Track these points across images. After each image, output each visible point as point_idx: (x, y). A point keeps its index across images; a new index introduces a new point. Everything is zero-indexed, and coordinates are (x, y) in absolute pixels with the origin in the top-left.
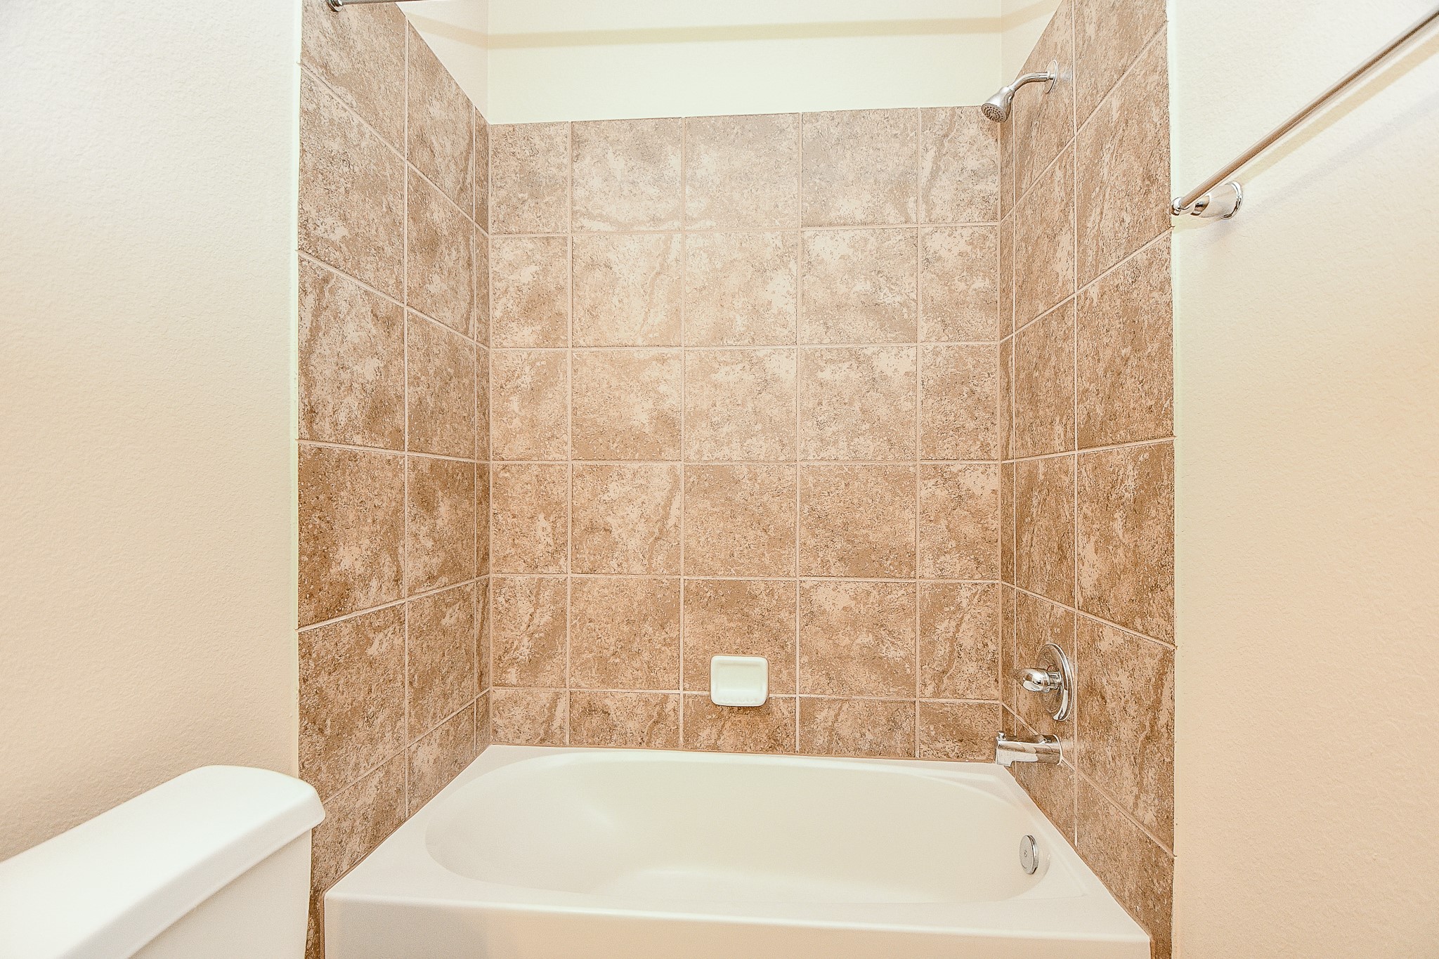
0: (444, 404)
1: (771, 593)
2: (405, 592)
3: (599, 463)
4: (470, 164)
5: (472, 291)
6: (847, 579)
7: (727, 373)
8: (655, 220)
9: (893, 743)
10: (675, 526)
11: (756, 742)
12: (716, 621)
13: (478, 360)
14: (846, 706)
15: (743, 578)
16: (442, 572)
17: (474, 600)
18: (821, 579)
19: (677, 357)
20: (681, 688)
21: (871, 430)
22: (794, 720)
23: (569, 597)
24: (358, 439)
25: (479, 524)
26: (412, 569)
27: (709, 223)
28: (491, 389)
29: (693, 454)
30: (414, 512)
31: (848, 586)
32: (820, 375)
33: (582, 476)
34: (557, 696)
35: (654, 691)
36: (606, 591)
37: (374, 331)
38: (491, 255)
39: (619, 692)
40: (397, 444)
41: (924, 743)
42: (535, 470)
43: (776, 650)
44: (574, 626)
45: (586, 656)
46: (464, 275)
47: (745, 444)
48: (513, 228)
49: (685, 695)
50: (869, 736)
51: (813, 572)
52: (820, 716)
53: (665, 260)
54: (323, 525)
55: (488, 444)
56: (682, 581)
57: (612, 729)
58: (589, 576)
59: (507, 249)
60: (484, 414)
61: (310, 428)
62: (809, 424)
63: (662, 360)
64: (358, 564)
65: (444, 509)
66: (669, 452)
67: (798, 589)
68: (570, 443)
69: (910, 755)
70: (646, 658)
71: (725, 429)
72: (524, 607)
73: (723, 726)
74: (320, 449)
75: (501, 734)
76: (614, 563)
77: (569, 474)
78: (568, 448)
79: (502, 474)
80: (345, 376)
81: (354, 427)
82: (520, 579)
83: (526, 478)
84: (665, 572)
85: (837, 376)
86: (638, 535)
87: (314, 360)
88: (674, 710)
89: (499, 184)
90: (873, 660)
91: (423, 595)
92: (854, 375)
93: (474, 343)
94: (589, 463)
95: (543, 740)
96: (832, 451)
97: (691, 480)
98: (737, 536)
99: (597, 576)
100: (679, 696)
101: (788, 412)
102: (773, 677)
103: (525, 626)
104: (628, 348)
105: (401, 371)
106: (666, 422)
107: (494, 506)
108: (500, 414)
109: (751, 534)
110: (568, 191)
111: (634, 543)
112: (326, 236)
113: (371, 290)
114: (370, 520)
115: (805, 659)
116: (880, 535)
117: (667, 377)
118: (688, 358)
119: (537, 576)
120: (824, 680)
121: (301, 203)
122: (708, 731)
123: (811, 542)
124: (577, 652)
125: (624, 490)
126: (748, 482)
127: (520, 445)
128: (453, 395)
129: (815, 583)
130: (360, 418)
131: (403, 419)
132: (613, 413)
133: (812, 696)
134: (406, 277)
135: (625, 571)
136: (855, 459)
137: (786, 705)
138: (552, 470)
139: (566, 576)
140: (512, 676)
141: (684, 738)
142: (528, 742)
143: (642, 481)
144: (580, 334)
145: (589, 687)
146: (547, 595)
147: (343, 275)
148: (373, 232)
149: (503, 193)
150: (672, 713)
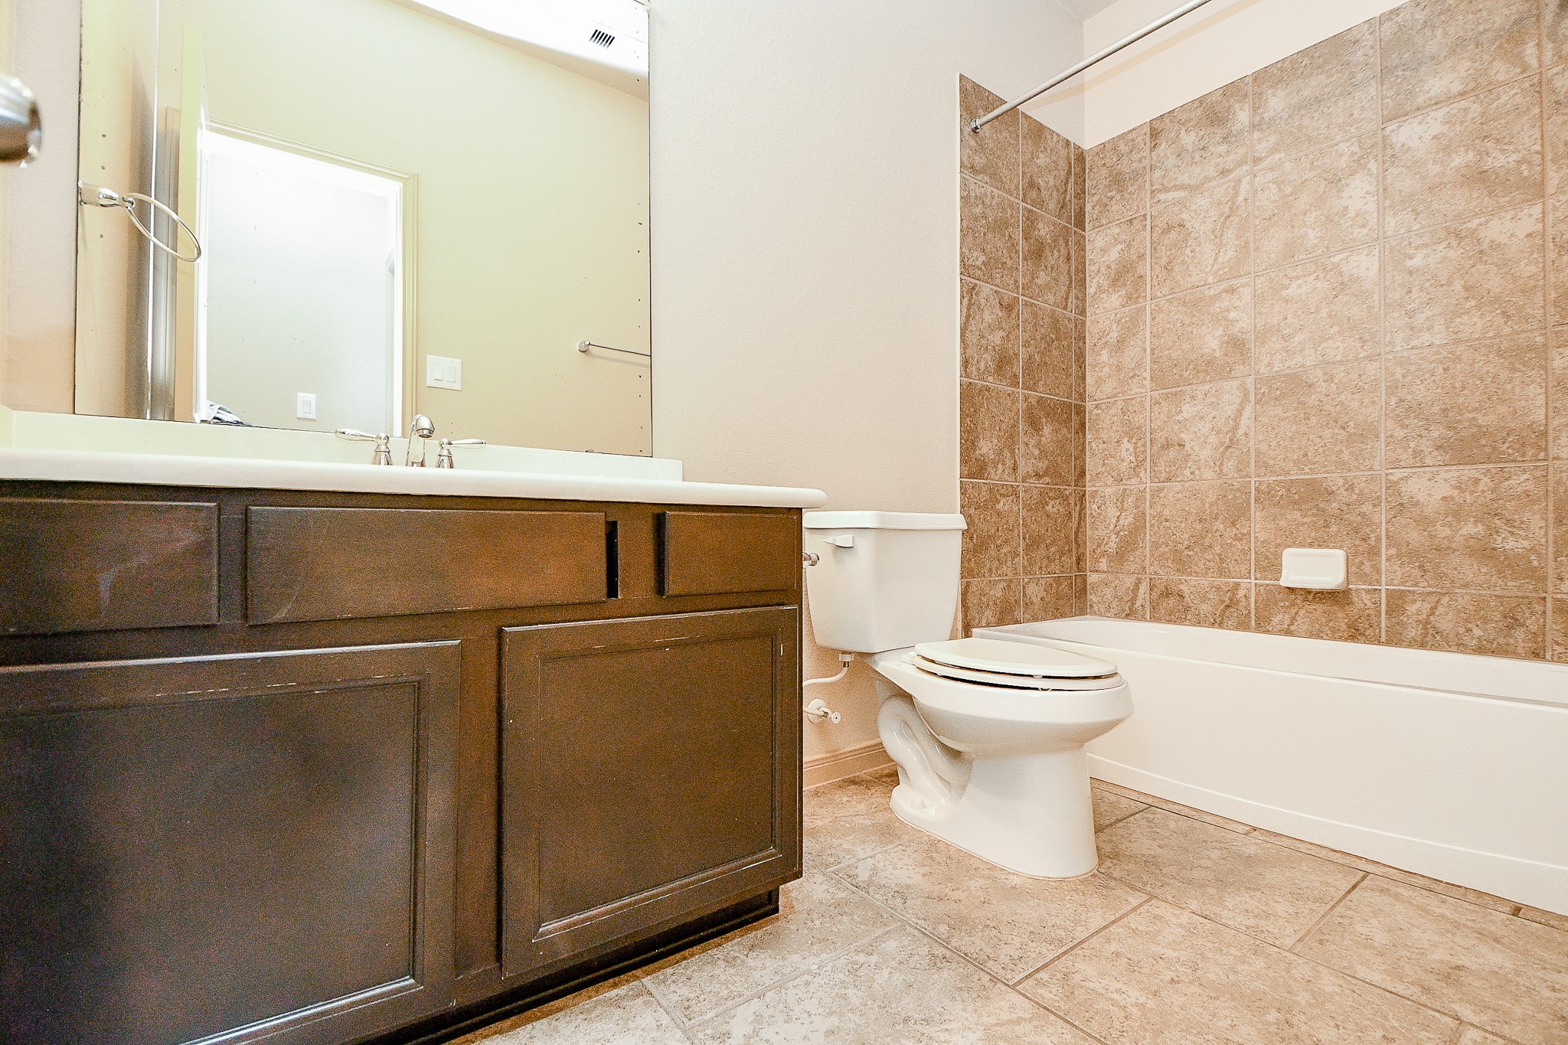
0: (1047, 359)
1: (1350, 488)
2: (1019, 478)
3: (1173, 390)
4: (1069, 187)
5: (1070, 278)
6: (1447, 468)
7: (1299, 286)
8: (1224, 172)
9: (1512, 641)
10: (1246, 434)
11: (1334, 630)
12: (1289, 517)
13: (1076, 327)
14: (1445, 600)
15: (1319, 476)
16: (1046, 474)
17: (1072, 502)
18: (1413, 470)
19: (1247, 284)
20: (1253, 577)
21: (1478, 307)
22: (1379, 612)
23: (1148, 503)
24: (990, 379)
25: (1076, 448)
26: (1025, 466)
27: (1277, 156)
28: (1087, 348)
29: (1263, 367)
30: (1026, 428)
31: (1448, 476)
32: (1409, 263)
33: (1159, 403)
34: (1139, 582)
35: (1226, 580)
36: (1180, 496)
37: (1000, 314)
38: (1088, 248)
39: (1193, 580)
40: (1015, 384)
41: (1558, 644)
42: (1120, 404)
43: (1357, 542)
44: (1152, 525)
45: (1163, 549)
46: (1064, 268)
47: (1319, 349)
48: (1104, 221)
49: (1256, 584)
50: (1477, 632)
51: (1402, 463)
52: (1412, 609)
53: (1234, 203)
54: (972, 425)
55: (1085, 391)
56: (1253, 482)
57: (1187, 609)
58: (1165, 484)
59: (1099, 239)
60: (1080, 367)
61: (966, 371)
62: (1396, 315)
63: (1232, 290)
64: (991, 452)
65: (1047, 430)
66: (1239, 370)
67: (1383, 481)
68: (1149, 378)
69: (1537, 655)
70: (1218, 552)
71: (1298, 338)
72: (1112, 512)
73: (1297, 613)
74: (970, 383)
75: (1096, 608)
76: (1187, 472)
77: (1147, 405)
78: (1147, 383)
79: (1095, 411)
80: (984, 342)
81: (989, 372)
82: (1108, 491)
83: (1113, 411)
84: (1235, 476)
85: (1430, 260)
86: (1209, 446)
87: (968, 334)
88: (1246, 597)
89: (1093, 192)
90: (1484, 552)
91: (1033, 485)
92: (1454, 254)
93: (1073, 316)
94: (1165, 391)
95: (1128, 615)
96: (1426, 338)
97: (1262, 391)
98: (1311, 437)
99: (1171, 484)
100: (1250, 585)
101: (1370, 308)
102: (1353, 569)
103: (1112, 526)
104: (1200, 288)
105: (1017, 338)
106: (1237, 345)
107: (1088, 436)
108: (1094, 366)
109: (1327, 433)
110: (1147, 178)
111: (1205, 453)
112: (974, 264)
113: (998, 289)
114: (997, 428)
115: (1393, 551)
116: (1492, 417)
117: (1237, 304)
118: (1257, 282)
119: (1122, 487)
120: (1417, 573)
121: (961, 248)
122: (1280, 617)
123: (1400, 433)
124: (1156, 546)
125: (1196, 409)
126: (1323, 384)
127: (1109, 387)
128: (1055, 353)
129: (1405, 474)
130: (992, 366)
131: (1019, 368)
132: (1186, 346)
133: (1401, 588)
134: (1021, 277)
135: (1198, 478)
136: (1458, 341)
137: (1368, 597)
138: (1133, 401)
139: (1145, 486)
140: (1103, 565)
141: (1256, 622)
142: (1117, 616)
143: (1213, 400)
144: (1157, 287)
145: (1167, 575)
146: (1130, 501)
147: (982, 284)
148: (1000, 254)
149: (1096, 197)
150: (1243, 600)
